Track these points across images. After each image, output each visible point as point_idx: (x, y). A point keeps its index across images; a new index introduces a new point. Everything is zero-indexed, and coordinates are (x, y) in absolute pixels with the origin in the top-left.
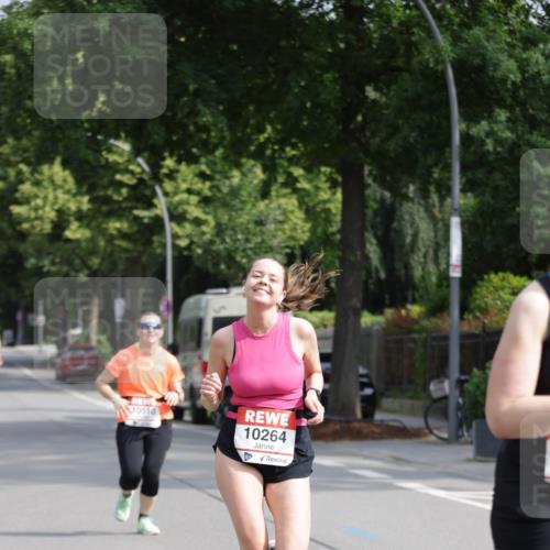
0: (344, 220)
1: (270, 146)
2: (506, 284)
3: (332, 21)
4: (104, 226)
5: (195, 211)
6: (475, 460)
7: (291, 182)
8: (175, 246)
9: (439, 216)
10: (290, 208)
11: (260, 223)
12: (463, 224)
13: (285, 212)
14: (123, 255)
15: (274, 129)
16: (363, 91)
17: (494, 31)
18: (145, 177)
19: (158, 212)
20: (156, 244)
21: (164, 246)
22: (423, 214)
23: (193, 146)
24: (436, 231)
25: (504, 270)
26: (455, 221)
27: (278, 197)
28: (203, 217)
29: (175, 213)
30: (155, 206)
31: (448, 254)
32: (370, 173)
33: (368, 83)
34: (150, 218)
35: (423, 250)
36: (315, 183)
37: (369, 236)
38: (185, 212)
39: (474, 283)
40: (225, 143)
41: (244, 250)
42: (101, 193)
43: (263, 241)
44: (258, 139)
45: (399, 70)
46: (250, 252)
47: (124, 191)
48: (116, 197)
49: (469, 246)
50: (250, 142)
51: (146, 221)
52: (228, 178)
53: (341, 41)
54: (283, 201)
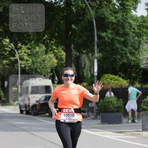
0: (66, 60)
1: (46, 40)
2: (109, 77)
3: (63, 7)
4: (2, 62)
5: (26, 58)
6: (101, 124)
7: (52, 50)
8: (21, 67)
9: (91, 59)
10: (52, 57)
11: (44, 61)
12: (98, 61)
13: (50, 58)
14: (7, 70)
15: (47, 36)
16: (71, 26)
17: (107, 10)
18: (13, 48)
19: (16, 58)
20: (16, 67)
21: (18, 67)
22: (87, 59)
23: (26, 40)
24: (90, 63)
25: (108, 73)
26: (96, 60)
27: (49, 54)
28: (28, 59)
29: (21, 58)
30: (16, 56)
31: (94, 69)
32: (73, 48)
33: (73, 24)
34: (14, 60)
35: (87, 68)
36: (58, 50)
37: (73, 64)
38: (23, 58)
39: (101, 77)
40: (34, 40)
41: (39, 68)
42: (1, 53)
43: (45, 66)
44: (43, 39)
45: (81, 20)
46: (41, 69)
47: (7, 52)
48: (5, 54)
49: (99, 67)
50: (41, 39)
51: (13, 60)
52: (35, 49)
53: (65, 12)
54: (50, 55)
